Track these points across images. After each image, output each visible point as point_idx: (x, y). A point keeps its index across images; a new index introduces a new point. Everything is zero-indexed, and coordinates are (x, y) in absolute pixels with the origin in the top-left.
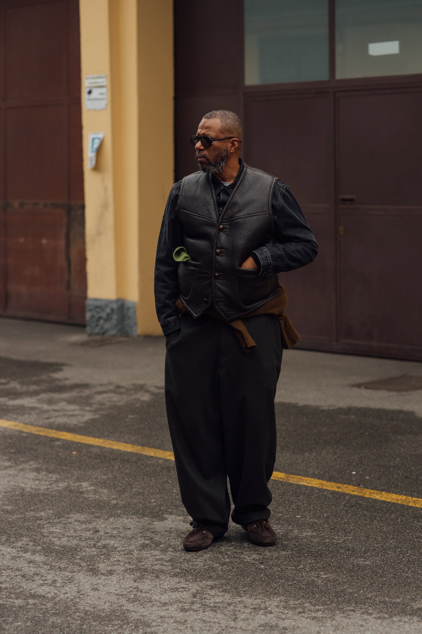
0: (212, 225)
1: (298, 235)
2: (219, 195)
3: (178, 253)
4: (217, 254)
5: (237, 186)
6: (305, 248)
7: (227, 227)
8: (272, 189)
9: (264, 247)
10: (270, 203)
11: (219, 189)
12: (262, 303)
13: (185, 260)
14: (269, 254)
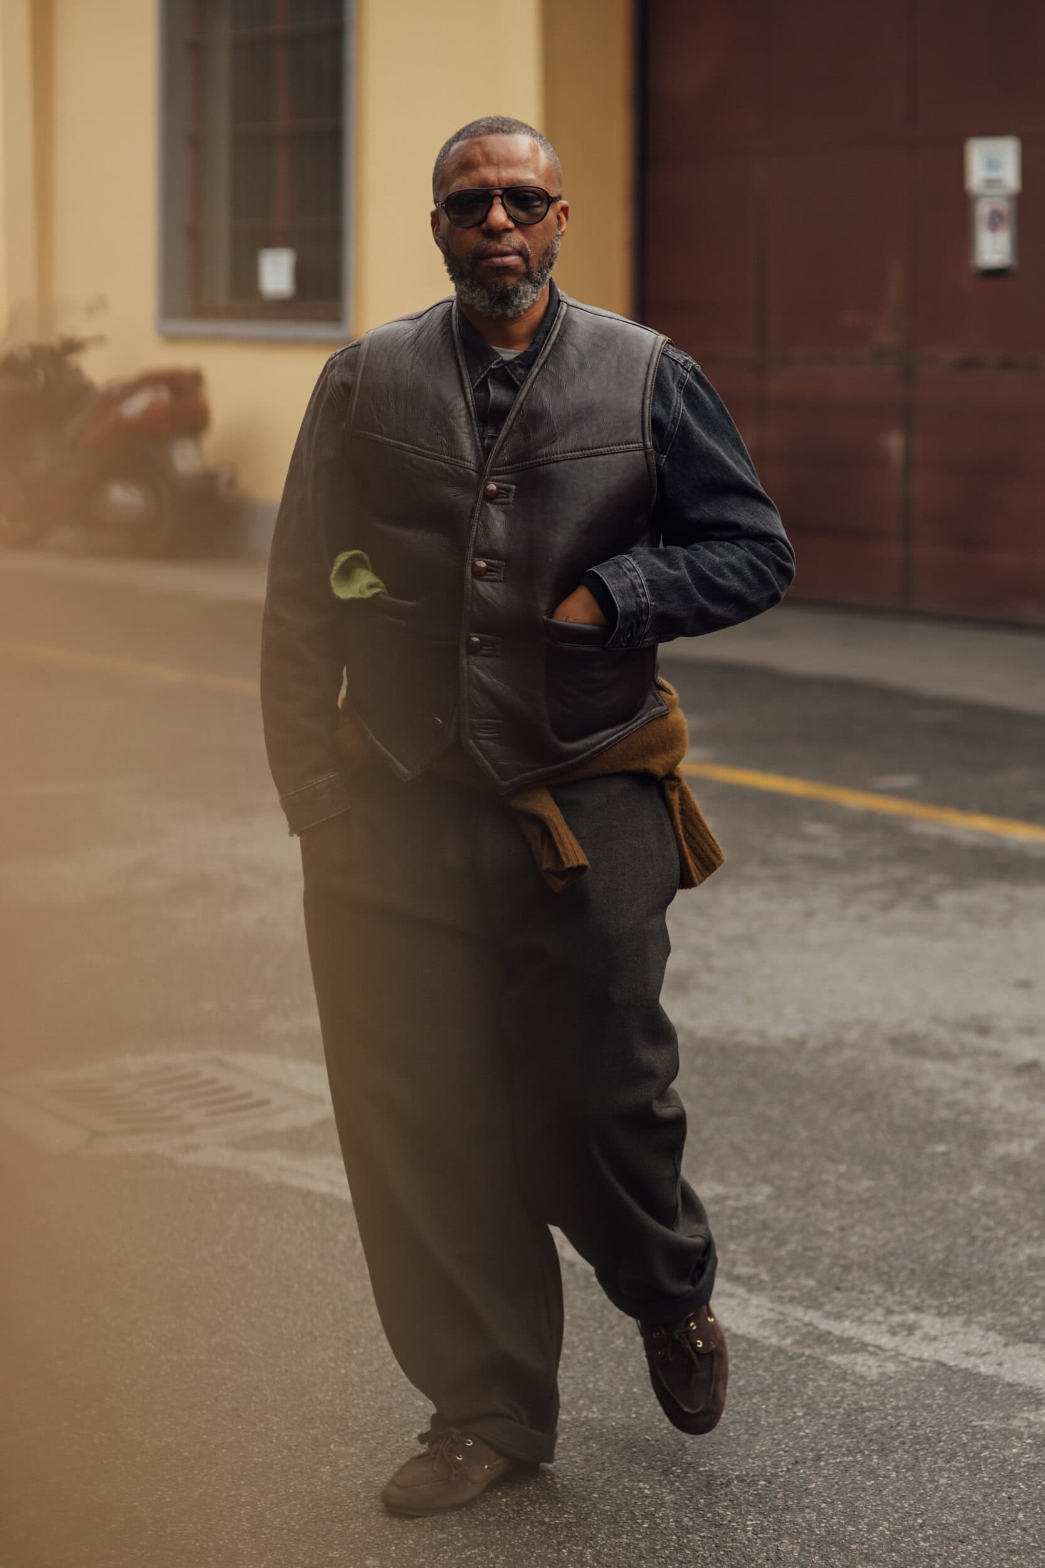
0: (460, 481)
1: (733, 518)
2: (483, 387)
3: (347, 573)
4: (478, 574)
5: (540, 361)
6: (754, 558)
7: (508, 490)
8: (652, 371)
9: (627, 556)
10: (647, 415)
11: (484, 369)
12: (615, 737)
13: (368, 594)
14: (640, 577)
